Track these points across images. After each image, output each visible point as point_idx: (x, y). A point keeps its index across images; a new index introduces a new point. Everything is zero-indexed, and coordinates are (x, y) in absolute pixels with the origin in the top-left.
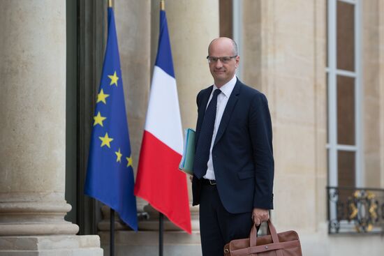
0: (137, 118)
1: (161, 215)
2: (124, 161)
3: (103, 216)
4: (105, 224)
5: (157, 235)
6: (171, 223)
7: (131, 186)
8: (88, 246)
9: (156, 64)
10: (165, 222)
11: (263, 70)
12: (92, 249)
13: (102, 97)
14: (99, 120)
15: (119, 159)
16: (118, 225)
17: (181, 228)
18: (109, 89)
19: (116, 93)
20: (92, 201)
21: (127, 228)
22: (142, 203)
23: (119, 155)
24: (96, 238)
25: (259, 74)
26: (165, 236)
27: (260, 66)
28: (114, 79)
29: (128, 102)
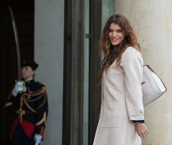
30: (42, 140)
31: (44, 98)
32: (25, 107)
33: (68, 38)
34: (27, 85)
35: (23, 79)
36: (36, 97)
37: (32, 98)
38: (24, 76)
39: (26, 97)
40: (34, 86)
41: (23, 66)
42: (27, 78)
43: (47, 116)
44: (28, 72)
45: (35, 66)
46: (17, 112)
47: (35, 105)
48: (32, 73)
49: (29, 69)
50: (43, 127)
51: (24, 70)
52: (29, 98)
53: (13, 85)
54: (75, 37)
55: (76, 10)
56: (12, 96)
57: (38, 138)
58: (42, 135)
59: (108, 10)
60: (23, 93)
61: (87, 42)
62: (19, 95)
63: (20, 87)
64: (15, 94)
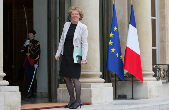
0: (123, 42)
1: (132, 75)
2: (119, 57)
3: (112, 76)
4: (113, 79)
5: (131, 82)
6: (136, 78)
7: (122, 66)
8: (108, 87)
9: (130, 24)
10: (134, 78)
11: (166, 25)
12: (109, 87)
13: (111, 35)
14: (110, 43)
15: (117, 56)
16: (117, 79)
17: (139, 80)
18: (114, 32)
19: (116, 34)
20: (108, 71)
21: (120, 80)
22: (126, 72)
23: (117, 55)
24: (111, 84)
25: (165, 26)
26: (134, 83)
27: (165, 23)
28: (115, 29)
29: (120, 37)
30: (38, 67)
31: (39, 47)
32: (30, 52)
33: (49, 19)
34: (31, 41)
35: (29, 39)
36: (35, 47)
37: (33, 47)
38: (29, 38)
39: (31, 47)
40: (34, 42)
41: (29, 32)
42: (31, 38)
43: (40, 56)
44: (31, 35)
45: (34, 33)
46: (27, 54)
47: (34, 51)
48: (33, 36)
49: (32, 34)
50: (38, 61)
51: (29, 34)
52: (32, 47)
53: (25, 42)
54: (53, 18)
55: (53, 6)
56: (24, 47)
57: (36, 66)
58: (38, 64)
59: (68, 6)
60: (29, 45)
61: (58, 21)
62: (27, 46)
63: (28, 43)
64: (25, 46)
